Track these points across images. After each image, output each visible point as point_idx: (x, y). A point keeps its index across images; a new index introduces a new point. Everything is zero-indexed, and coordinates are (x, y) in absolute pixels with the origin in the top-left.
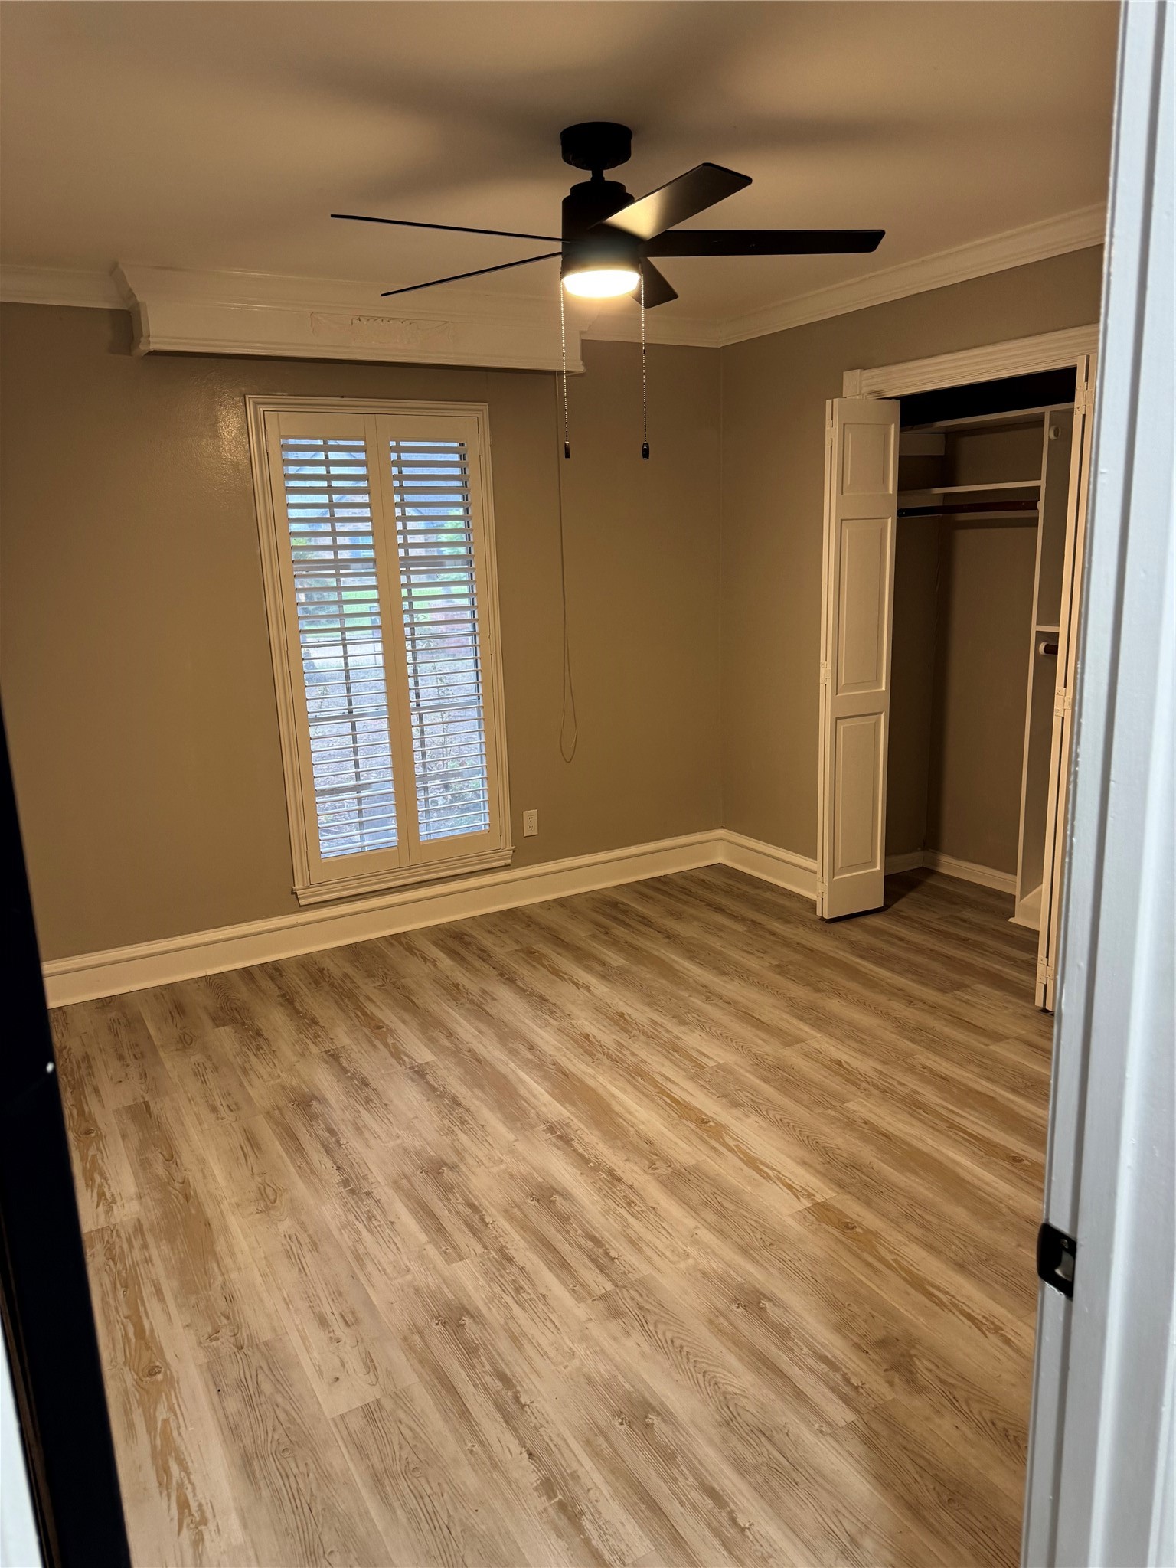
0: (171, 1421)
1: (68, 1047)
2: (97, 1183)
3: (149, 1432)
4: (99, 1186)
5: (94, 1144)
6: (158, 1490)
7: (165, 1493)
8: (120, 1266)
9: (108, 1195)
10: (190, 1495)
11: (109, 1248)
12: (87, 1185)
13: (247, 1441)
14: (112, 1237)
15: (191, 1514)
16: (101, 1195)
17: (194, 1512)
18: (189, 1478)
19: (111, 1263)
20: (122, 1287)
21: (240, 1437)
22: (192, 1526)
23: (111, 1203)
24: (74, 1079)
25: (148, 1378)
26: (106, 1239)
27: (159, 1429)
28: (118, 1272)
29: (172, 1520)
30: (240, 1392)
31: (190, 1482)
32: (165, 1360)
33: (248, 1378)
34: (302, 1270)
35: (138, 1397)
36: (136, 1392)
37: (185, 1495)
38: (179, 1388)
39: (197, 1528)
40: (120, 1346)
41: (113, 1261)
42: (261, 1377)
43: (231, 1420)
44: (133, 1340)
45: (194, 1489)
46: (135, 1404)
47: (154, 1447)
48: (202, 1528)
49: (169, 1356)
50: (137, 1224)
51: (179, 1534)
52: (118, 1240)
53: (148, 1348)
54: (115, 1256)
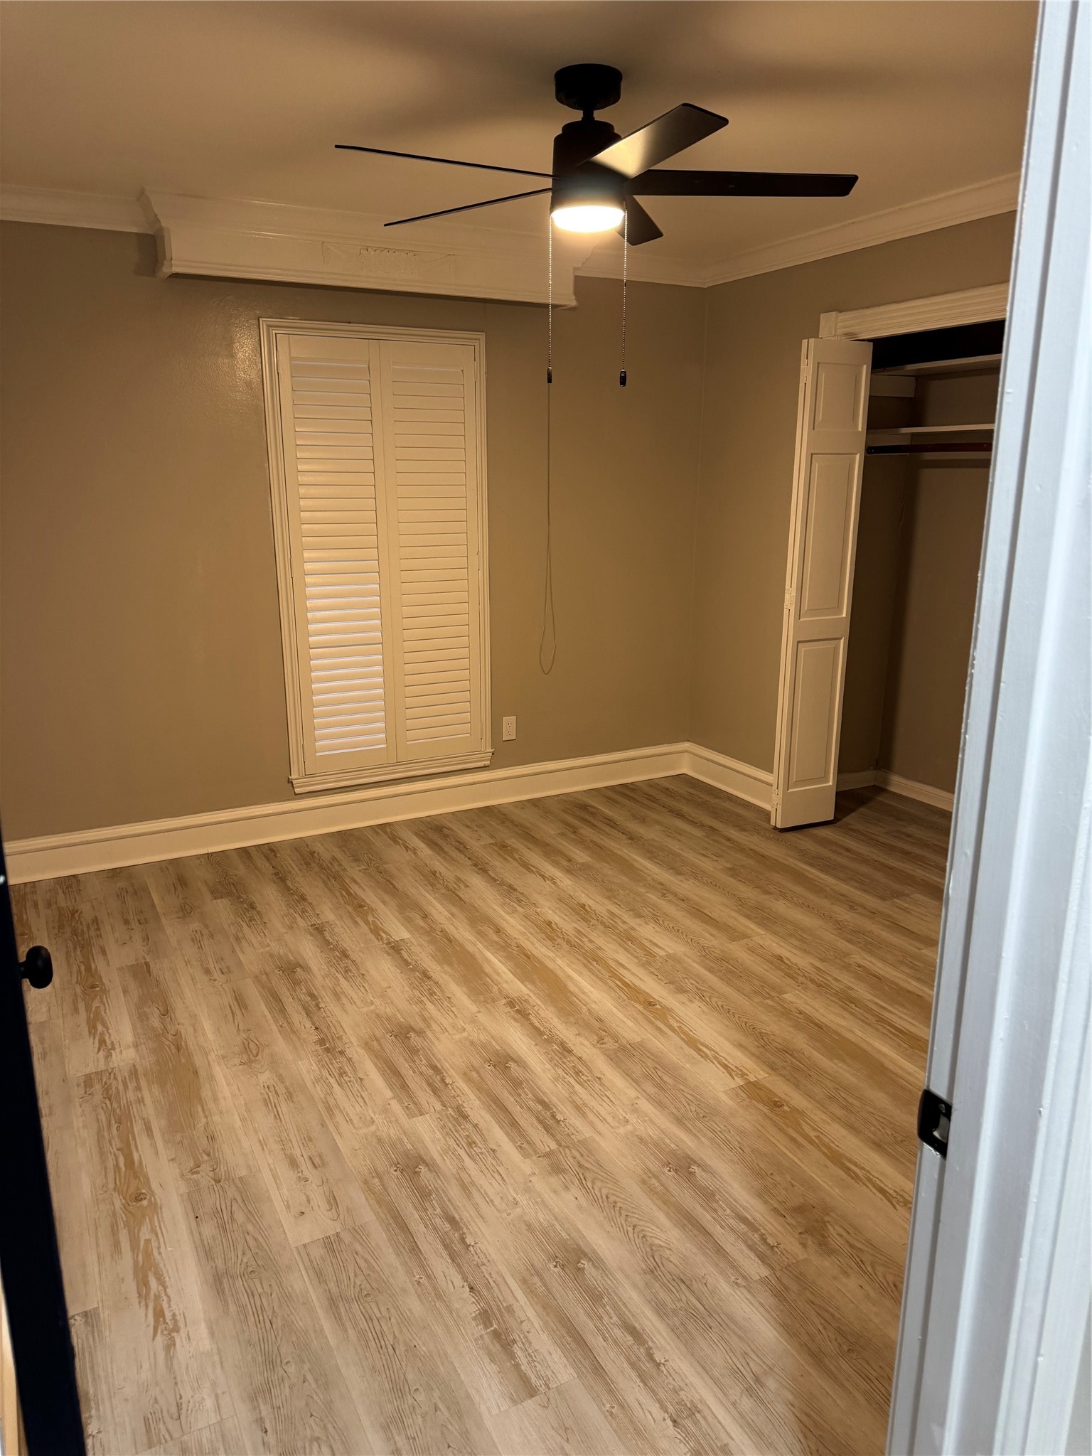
0: (152, 1241)
1: (80, 911)
2: (98, 1032)
3: (133, 1249)
4: (100, 1033)
5: (98, 997)
6: (137, 1300)
7: (143, 1303)
8: (115, 1105)
9: (108, 1042)
10: (165, 1305)
11: (107, 1089)
12: (90, 1033)
13: (219, 1263)
14: (110, 1078)
15: (165, 1322)
16: (102, 1042)
17: (167, 1321)
18: (165, 1291)
19: (108, 1102)
20: (116, 1122)
21: (213, 1259)
22: (165, 1332)
23: (111, 1049)
24: (83, 939)
25: (134, 1203)
26: (104, 1079)
27: (141, 1248)
28: (114, 1110)
29: (148, 1326)
30: (216, 1220)
31: (166, 1295)
32: (150, 1188)
33: (223, 1207)
34: (277, 1117)
35: (125, 1219)
36: (123, 1215)
37: (161, 1305)
38: (162, 1213)
39: (170, 1334)
40: (111, 1174)
41: (110, 1100)
42: (235, 1207)
43: (206, 1242)
44: (123, 1169)
45: (169, 1301)
46: (121, 1225)
47: (136, 1263)
48: (175, 1334)
49: (154, 1185)
50: (132, 1069)
51: (154, 1339)
52: (114, 1082)
53: (136, 1177)
54: (112, 1095)
